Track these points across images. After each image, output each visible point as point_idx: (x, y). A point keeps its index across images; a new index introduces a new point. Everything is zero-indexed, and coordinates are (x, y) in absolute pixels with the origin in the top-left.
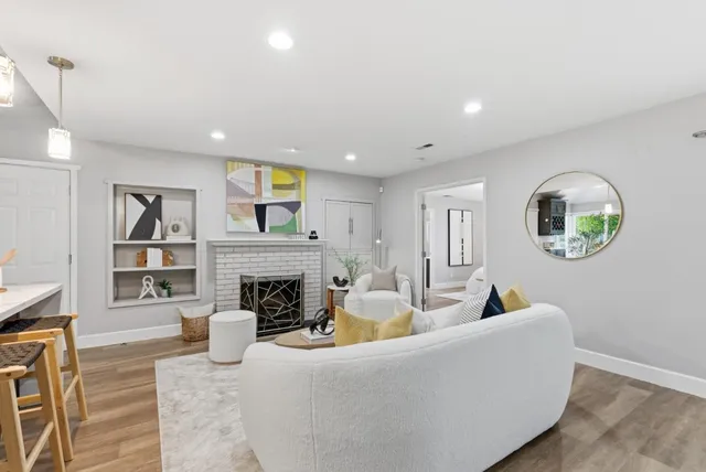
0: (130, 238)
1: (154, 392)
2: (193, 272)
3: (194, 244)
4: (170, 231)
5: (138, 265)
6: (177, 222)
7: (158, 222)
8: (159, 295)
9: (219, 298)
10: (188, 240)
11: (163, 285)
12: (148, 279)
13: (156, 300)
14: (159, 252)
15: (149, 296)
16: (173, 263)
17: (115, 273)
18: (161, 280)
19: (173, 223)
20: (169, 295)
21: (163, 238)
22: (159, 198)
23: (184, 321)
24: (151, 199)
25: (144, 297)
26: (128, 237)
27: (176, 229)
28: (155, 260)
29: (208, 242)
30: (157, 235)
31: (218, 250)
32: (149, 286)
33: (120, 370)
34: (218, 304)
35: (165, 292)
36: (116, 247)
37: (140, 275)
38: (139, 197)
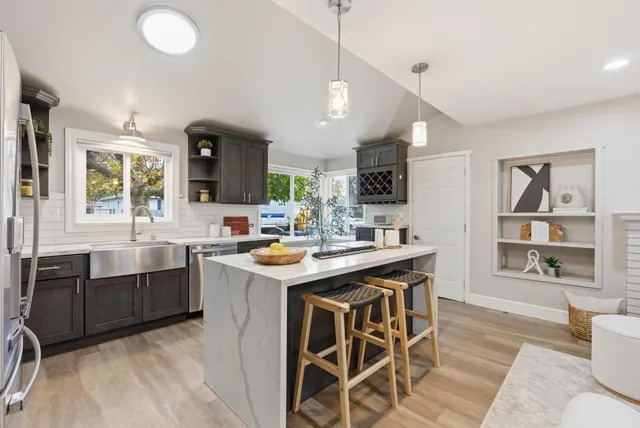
0: (515, 211)
1: (502, 377)
2: (590, 253)
3: (592, 219)
4: (559, 202)
5: (523, 237)
6: (570, 191)
7: (545, 193)
8: (546, 272)
9: (629, 294)
10: (583, 212)
11: (551, 262)
12: (533, 254)
13: (541, 277)
14: (545, 225)
15: (534, 271)
16: (564, 239)
17: (499, 243)
18: (548, 257)
19: (563, 192)
20: (557, 275)
21: (551, 211)
22: (547, 166)
23: (572, 310)
24: (537, 169)
25: (529, 271)
26: (513, 210)
27: (566, 199)
28: (540, 234)
29: (615, 216)
30: (544, 206)
31: (632, 226)
32: (534, 261)
33: (488, 337)
34: (630, 302)
35: (552, 270)
36: (502, 219)
37: (525, 248)
38: (526, 169)
